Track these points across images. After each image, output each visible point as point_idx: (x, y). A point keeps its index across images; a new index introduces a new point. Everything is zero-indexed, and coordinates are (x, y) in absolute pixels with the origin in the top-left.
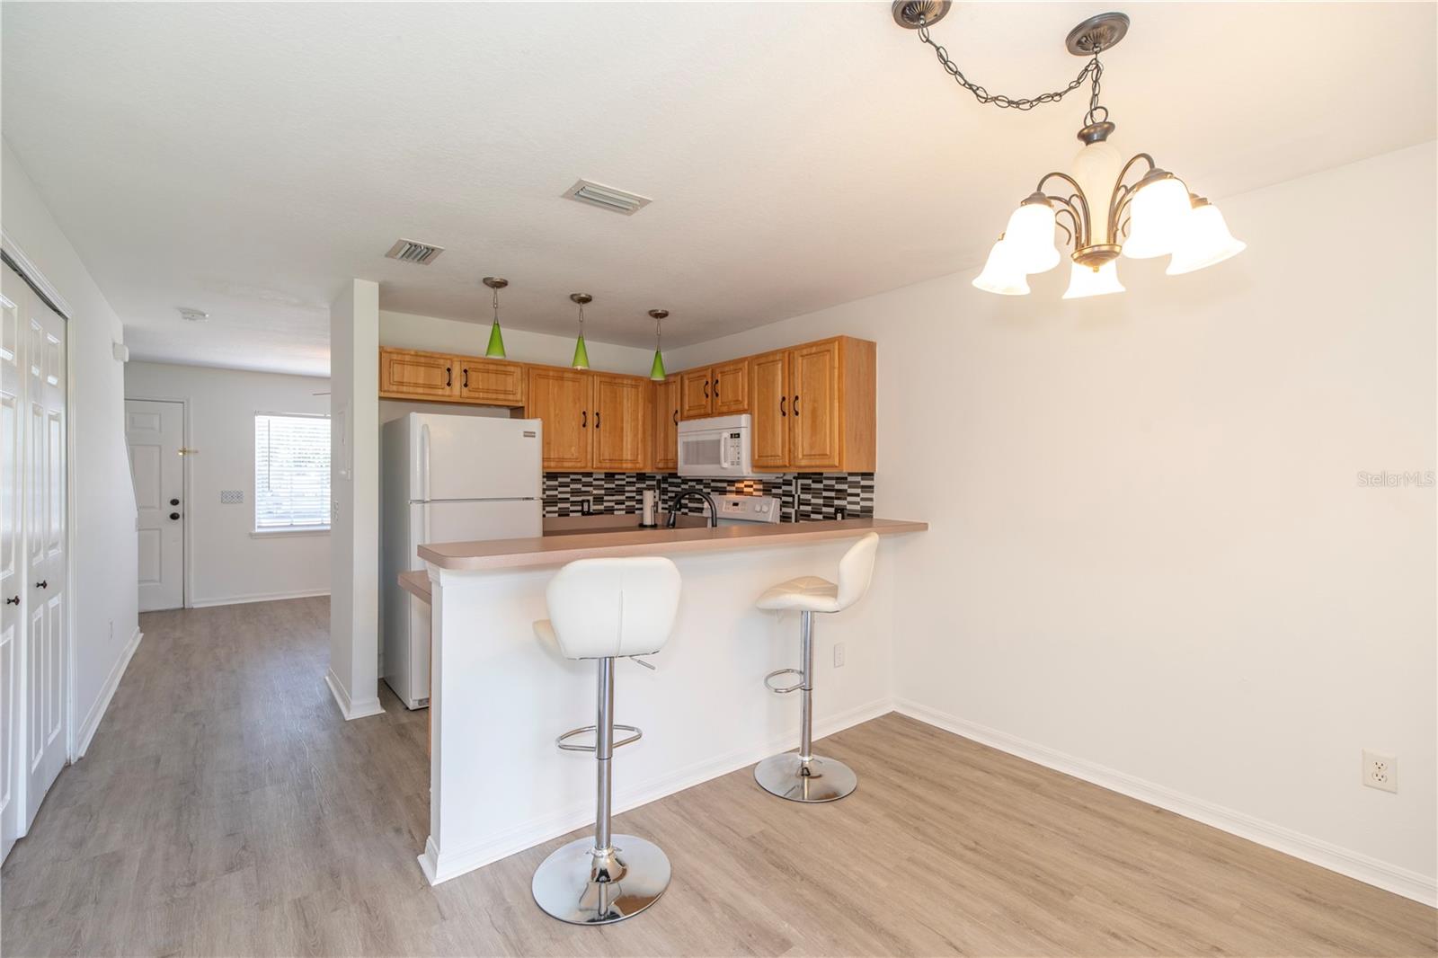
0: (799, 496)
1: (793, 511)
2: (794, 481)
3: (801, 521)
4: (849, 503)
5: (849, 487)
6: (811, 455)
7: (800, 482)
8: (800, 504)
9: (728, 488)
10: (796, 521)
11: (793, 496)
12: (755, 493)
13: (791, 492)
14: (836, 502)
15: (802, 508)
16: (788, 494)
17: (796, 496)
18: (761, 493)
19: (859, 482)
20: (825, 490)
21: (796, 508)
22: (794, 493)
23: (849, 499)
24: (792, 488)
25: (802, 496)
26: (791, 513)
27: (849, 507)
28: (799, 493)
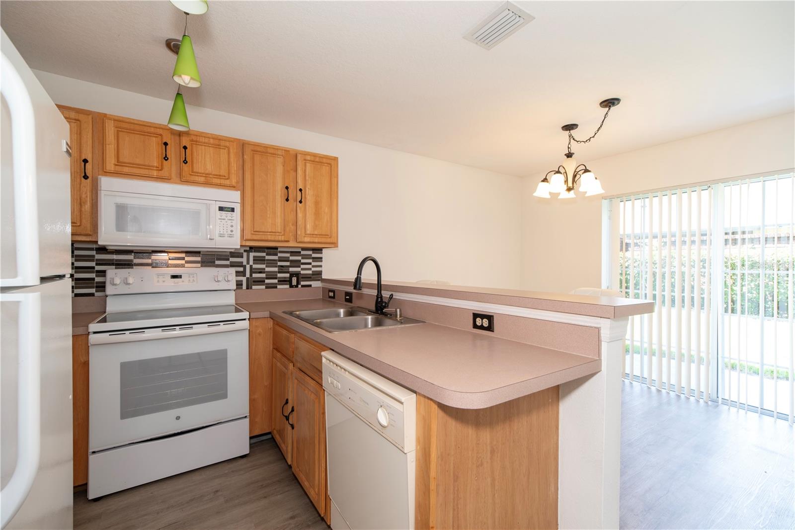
0: (251, 266)
1: (244, 279)
2: (245, 254)
3: (254, 287)
4: (303, 269)
5: (302, 258)
6: (313, 235)
7: (252, 255)
8: (251, 273)
9: (136, 261)
10: (247, 288)
11: (245, 267)
12: (186, 265)
13: (242, 262)
14: (291, 269)
15: (254, 275)
16: (240, 265)
17: (248, 267)
18: (199, 265)
19: (311, 255)
20: (280, 261)
21: (248, 275)
22: (245, 263)
23: (302, 266)
24: (244, 260)
25: (255, 266)
26: (242, 281)
27: (302, 272)
28: (251, 262)
